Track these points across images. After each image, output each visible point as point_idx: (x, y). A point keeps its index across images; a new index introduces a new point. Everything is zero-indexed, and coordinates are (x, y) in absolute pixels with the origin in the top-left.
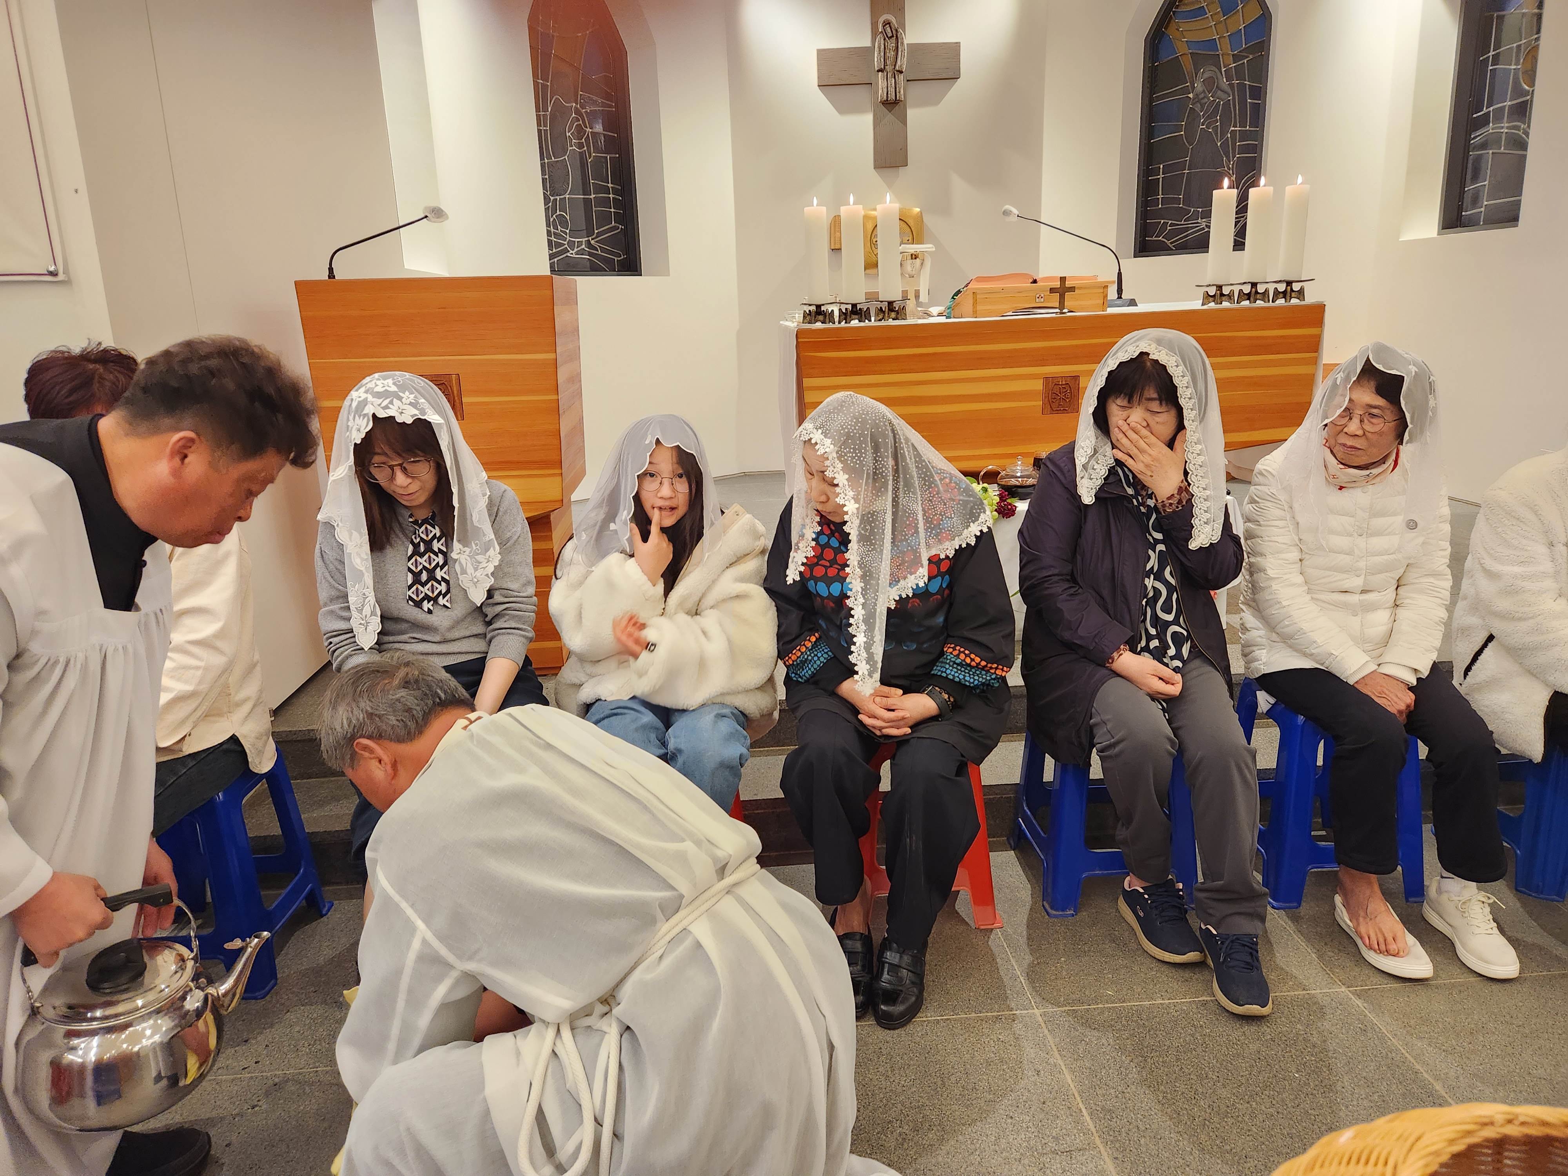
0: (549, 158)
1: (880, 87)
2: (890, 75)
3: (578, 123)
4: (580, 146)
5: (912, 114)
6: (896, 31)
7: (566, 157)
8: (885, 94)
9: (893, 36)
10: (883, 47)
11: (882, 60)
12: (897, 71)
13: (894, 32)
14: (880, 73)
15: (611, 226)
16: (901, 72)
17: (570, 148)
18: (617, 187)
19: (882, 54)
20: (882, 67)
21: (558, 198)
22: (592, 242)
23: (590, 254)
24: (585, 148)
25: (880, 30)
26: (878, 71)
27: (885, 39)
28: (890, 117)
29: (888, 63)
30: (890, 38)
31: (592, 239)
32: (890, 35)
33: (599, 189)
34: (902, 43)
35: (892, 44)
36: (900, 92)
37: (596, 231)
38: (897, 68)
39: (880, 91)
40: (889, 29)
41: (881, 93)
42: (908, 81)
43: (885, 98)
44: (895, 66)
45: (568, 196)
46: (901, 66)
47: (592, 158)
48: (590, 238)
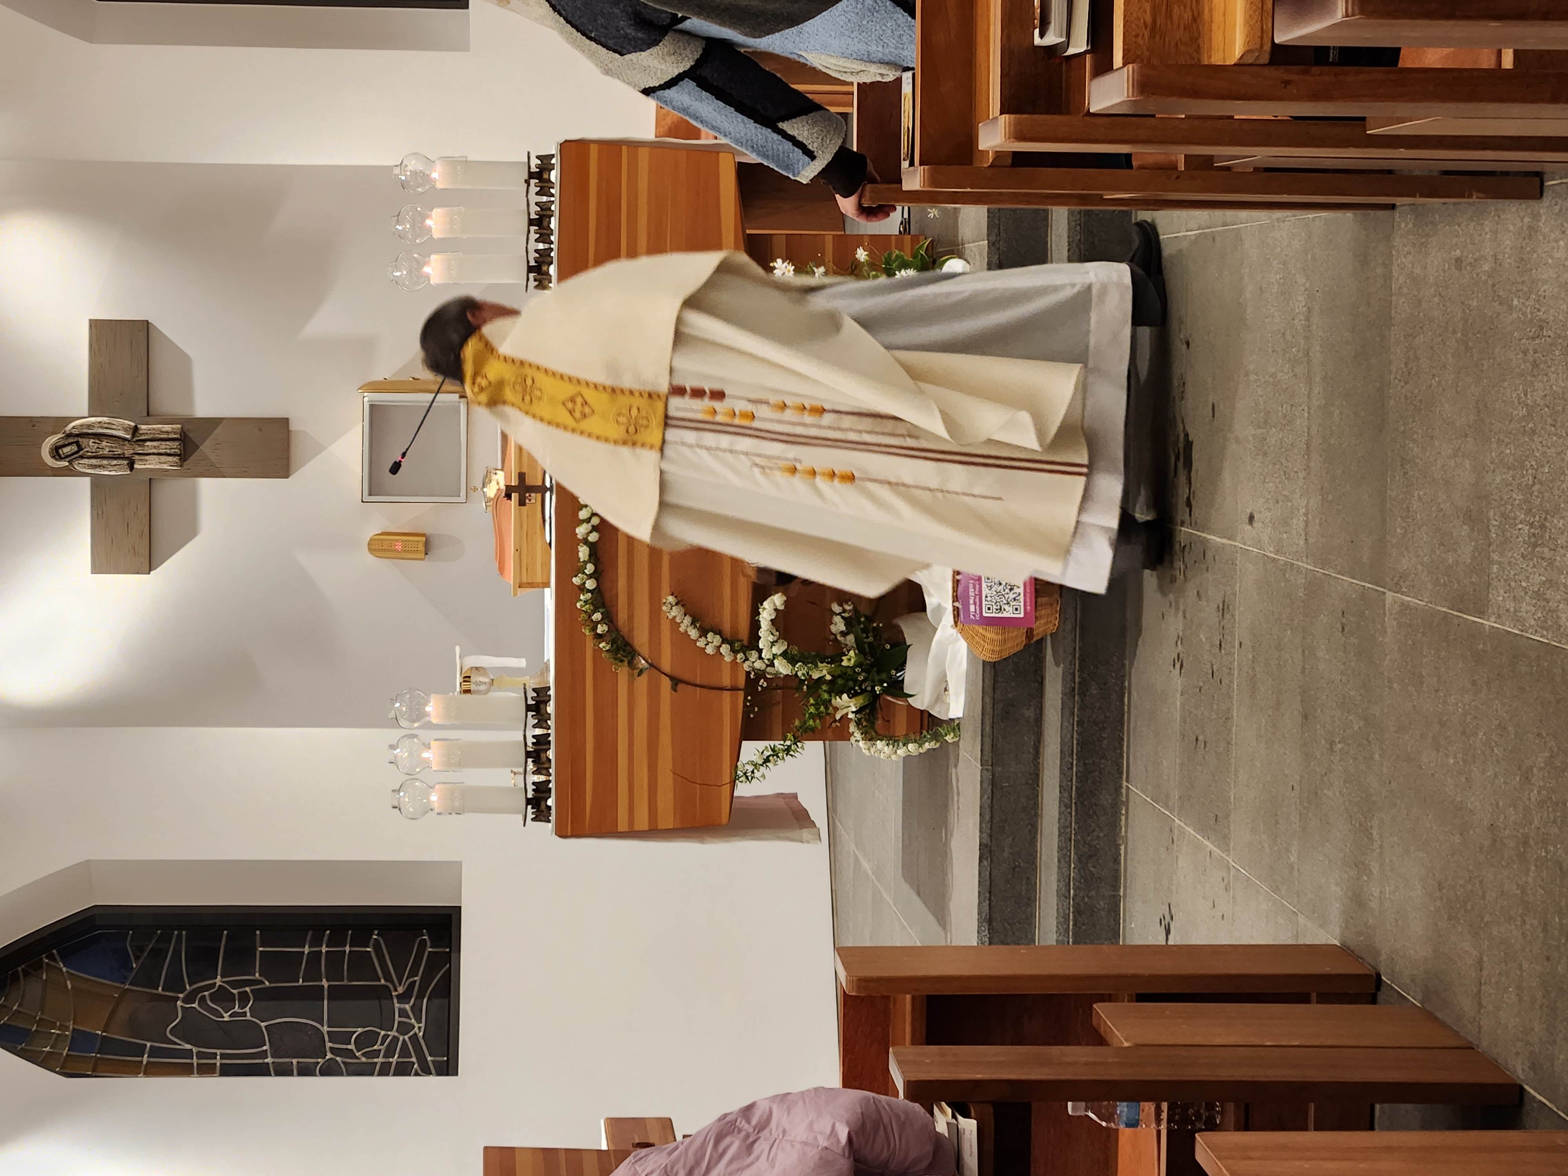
0: (264, 1055)
1: (157, 467)
2: (139, 450)
3: (207, 998)
4: (244, 999)
5: (203, 409)
6: (69, 435)
7: (263, 1024)
8: (170, 458)
9: (77, 443)
10: (94, 461)
11: (115, 462)
12: (134, 435)
13: (71, 440)
14: (136, 466)
15: (373, 955)
16: (136, 429)
17: (249, 1017)
18: (309, 938)
19: (105, 462)
20: (126, 462)
21: (329, 1045)
22: (401, 990)
23: (420, 997)
24: (248, 989)
25: (67, 464)
26: (132, 468)
27: (82, 457)
28: (206, 448)
29: (120, 451)
30: (80, 448)
31: (396, 990)
32: (74, 448)
33: (313, 973)
34: (89, 426)
35: (90, 445)
36: (167, 432)
37: (383, 982)
38: (128, 437)
39: (165, 467)
40: (66, 450)
41: (166, 464)
42: (148, 415)
43: (176, 459)
44: (124, 439)
45: (325, 1027)
46: (125, 430)
47: (264, 979)
48: (394, 994)
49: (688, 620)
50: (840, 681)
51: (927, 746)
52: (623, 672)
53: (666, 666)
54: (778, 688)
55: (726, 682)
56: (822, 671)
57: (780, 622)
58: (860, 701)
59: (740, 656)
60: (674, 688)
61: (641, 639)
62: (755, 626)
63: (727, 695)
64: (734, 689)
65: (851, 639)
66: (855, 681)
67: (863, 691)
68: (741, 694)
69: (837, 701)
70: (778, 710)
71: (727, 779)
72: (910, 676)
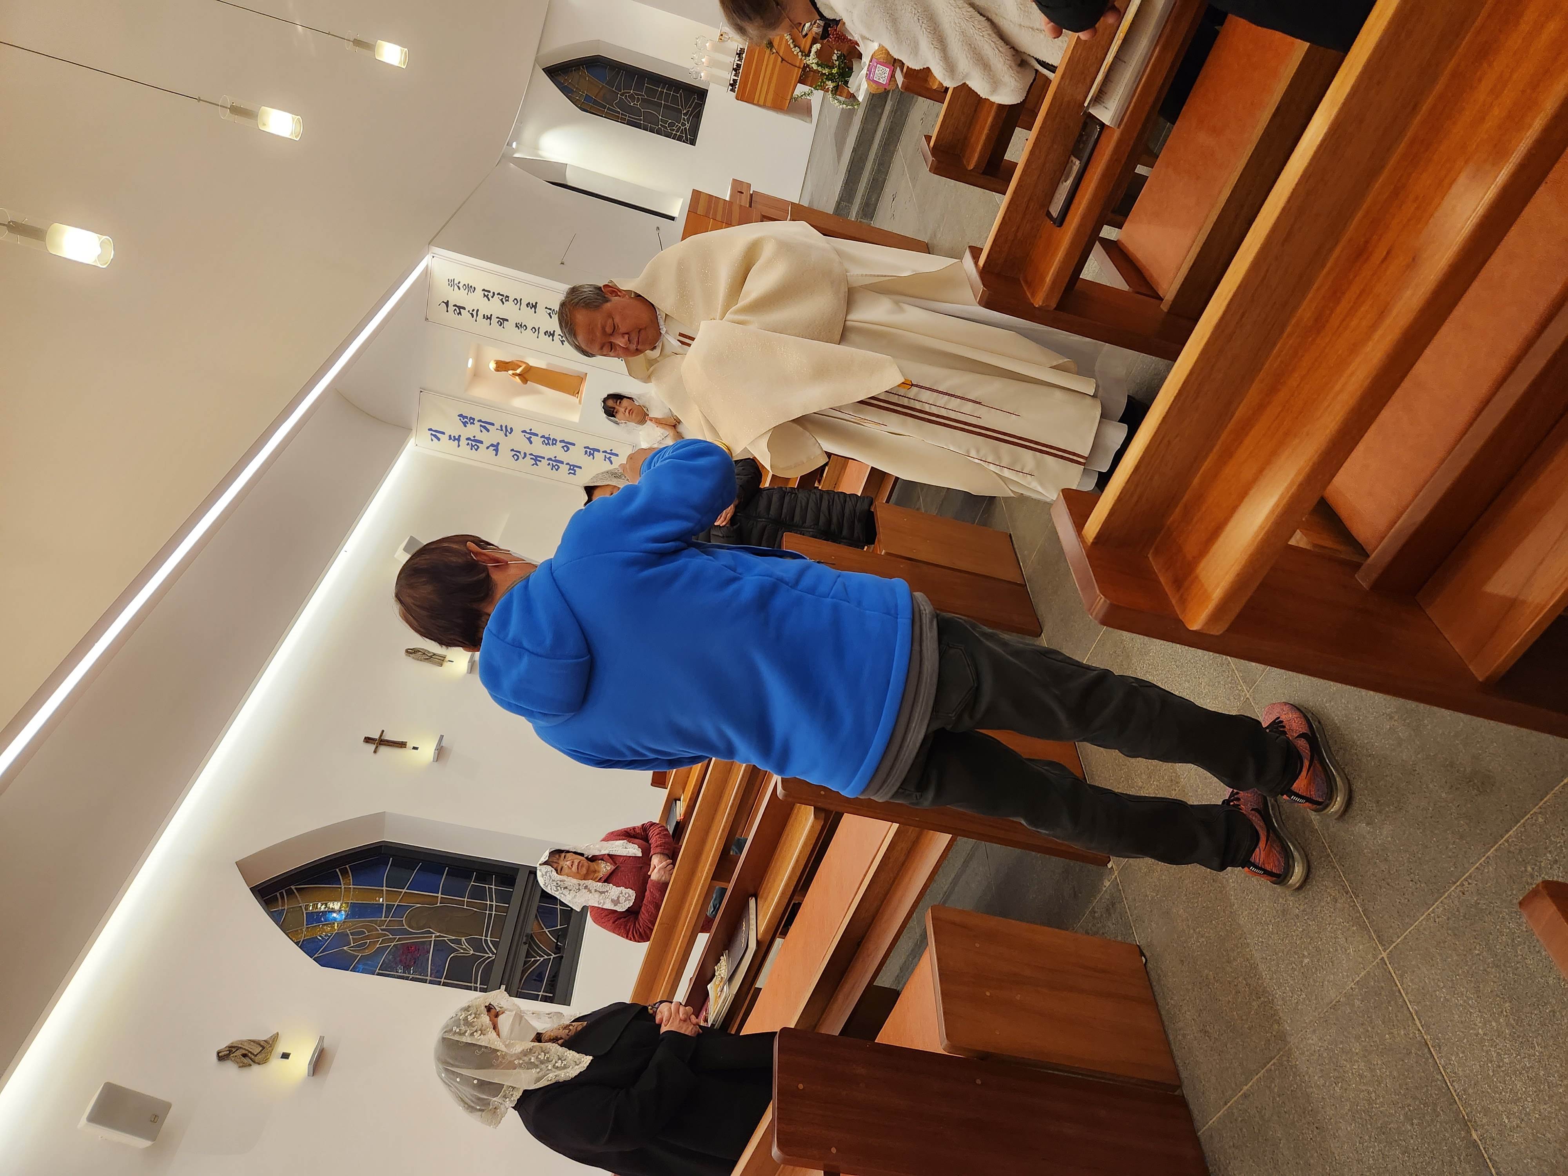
0: (641, 120)
3: (628, 96)
4: (638, 100)
7: (642, 111)
15: (679, 97)
17: (639, 106)
18: (661, 86)
21: (660, 123)
22: (685, 112)
24: (640, 97)
33: (660, 97)
37: (680, 107)
47: (645, 95)
48: (683, 112)
49: (791, 41)
50: (830, 76)
51: (849, 107)
52: (768, 51)
53: (781, 54)
54: (812, 71)
55: (798, 65)
56: (826, 71)
57: (818, 53)
58: (834, 84)
59: (804, 57)
60: (782, 62)
61: (776, 44)
62: (810, 51)
63: (797, 68)
64: (799, 67)
65: (837, 62)
66: (835, 78)
67: (836, 81)
68: (801, 70)
69: (827, 83)
70: (810, 79)
71: (789, 98)
72: (851, 80)
